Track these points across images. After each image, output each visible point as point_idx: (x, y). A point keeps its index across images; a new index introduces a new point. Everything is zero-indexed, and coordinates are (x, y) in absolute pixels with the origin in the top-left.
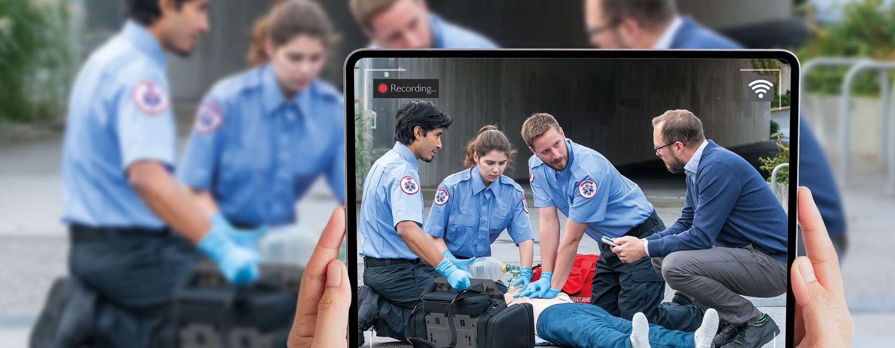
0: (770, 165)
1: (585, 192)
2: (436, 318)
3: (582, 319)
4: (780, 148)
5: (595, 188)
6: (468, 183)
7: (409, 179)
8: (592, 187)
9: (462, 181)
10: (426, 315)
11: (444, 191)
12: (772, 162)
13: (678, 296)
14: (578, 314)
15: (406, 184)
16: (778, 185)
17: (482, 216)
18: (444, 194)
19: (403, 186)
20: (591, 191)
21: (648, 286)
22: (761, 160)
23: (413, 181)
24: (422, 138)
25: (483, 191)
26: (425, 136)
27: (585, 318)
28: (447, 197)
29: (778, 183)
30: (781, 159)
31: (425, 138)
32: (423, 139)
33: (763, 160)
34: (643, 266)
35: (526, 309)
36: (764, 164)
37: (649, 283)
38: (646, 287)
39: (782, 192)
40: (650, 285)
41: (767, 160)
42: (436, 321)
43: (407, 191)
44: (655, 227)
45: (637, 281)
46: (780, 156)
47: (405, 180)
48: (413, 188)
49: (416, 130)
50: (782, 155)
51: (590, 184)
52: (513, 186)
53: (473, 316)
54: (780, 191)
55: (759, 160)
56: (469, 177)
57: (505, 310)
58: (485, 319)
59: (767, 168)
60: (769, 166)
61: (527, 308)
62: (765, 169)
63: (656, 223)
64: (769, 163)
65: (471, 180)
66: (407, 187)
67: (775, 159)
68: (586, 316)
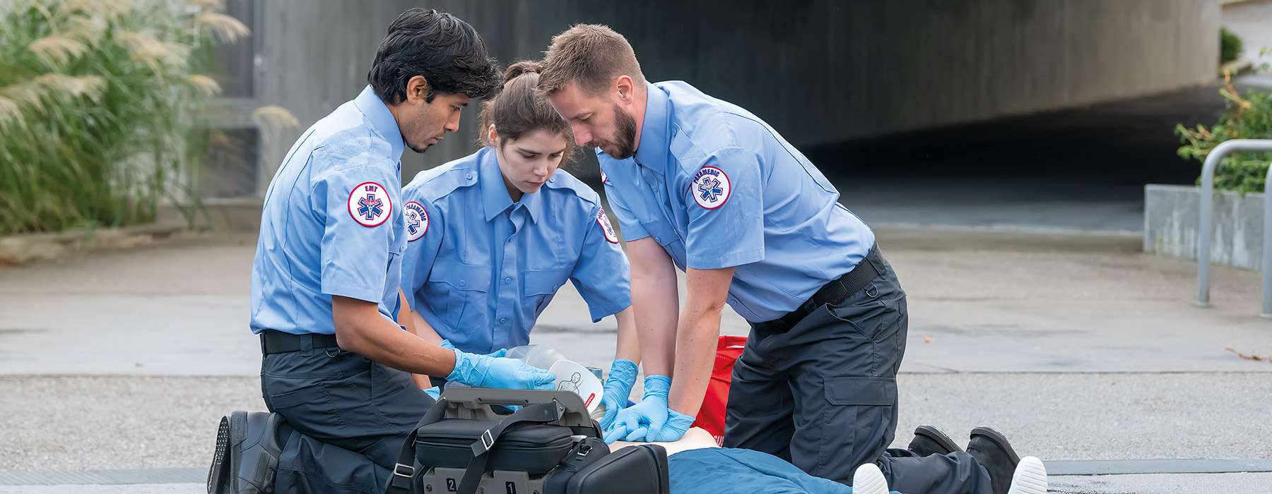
0: (1204, 145)
1: (705, 195)
2: (448, 480)
3: (744, 481)
4: (1231, 101)
5: (724, 185)
6: (472, 192)
7: (371, 188)
8: (718, 183)
9: (459, 189)
10: (423, 472)
11: (418, 209)
12: (1210, 137)
13: (918, 436)
14: (736, 471)
15: (361, 202)
16: (1222, 197)
17: (506, 267)
18: (418, 217)
19: (355, 207)
20: (719, 191)
21: (859, 415)
22: (1180, 134)
23: (380, 194)
24: (421, 102)
25: (509, 211)
26: (429, 100)
27: (751, 480)
28: (424, 224)
29: (1224, 192)
30: (1232, 129)
31: (426, 104)
32: (423, 105)
33: (1186, 133)
34: (853, 370)
35: (650, 457)
36: (1188, 143)
37: (862, 409)
38: (855, 418)
39: (1235, 213)
40: (865, 412)
41: (1197, 131)
42: (449, 485)
43: (362, 219)
44: (879, 279)
45: (834, 403)
46: (1230, 123)
47: (361, 193)
48: (378, 212)
49: (414, 81)
50: (1235, 120)
51: (712, 177)
52: (573, 192)
53: (533, 476)
54: (1229, 211)
55: (1176, 132)
56: (475, 180)
57: (604, 461)
58: (562, 478)
59: (1197, 152)
60: (1202, 148)
61: (654, 457)
62: (1191, 156)
63: (881, 271)
64: (1202, 140)
65: (479, 185)
66: (363, 210)
67: (1217, 129)
68: (751, 476)
